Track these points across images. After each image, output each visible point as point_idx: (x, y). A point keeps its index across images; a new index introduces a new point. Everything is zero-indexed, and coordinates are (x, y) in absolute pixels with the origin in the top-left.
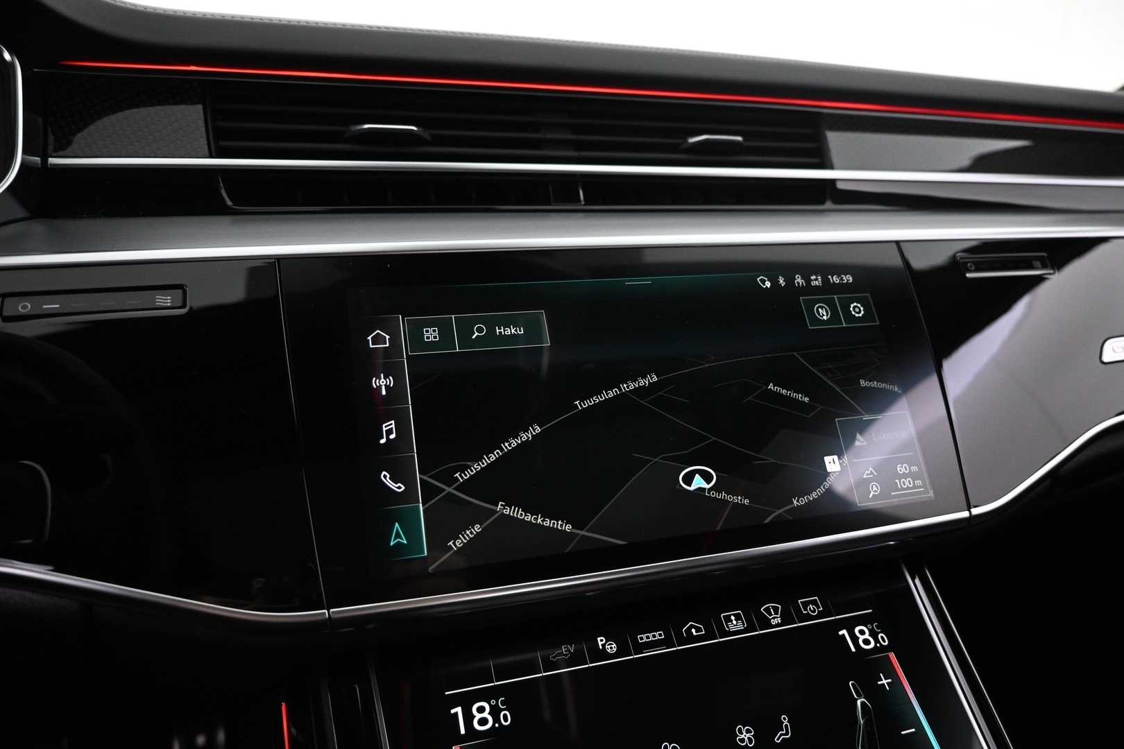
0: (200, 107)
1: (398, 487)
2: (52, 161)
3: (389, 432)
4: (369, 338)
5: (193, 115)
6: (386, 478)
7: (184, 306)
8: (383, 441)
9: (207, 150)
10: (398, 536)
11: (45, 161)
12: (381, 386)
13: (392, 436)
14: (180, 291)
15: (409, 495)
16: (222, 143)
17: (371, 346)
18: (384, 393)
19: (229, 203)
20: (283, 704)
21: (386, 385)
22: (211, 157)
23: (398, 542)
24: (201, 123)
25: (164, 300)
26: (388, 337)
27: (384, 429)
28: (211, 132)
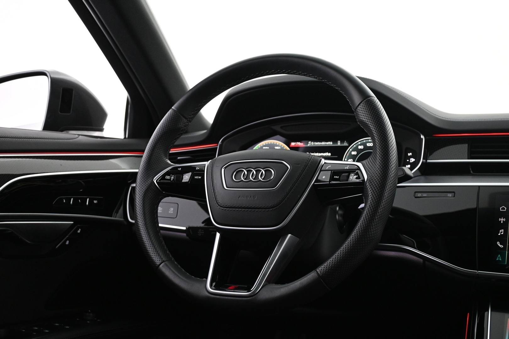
0: (467, 145)
1: (502, 246)
2: (428, 161)
3: (502, 232)
4: (501, 208)
5: (464, 147)
6: (498, 243)
7: (454, 197)
8: (499, 234)
9: (467, 157)
10: (499, 258)
11: (426, 161)
12: (501, 221)
13: (502, 233)
14: (454, 193)
15: (504, 249)
16: (472, 155)
17: (501, 210)
18: (502, 222)
19: (472, 172)
20: (468, 313)
21: (503, 221)
22: (468, 159)
23: (499, 260)
24: (467, 150)
25: (450, 195)
26: (506, 208)
27: (500, 231)
28: (469, 152)
